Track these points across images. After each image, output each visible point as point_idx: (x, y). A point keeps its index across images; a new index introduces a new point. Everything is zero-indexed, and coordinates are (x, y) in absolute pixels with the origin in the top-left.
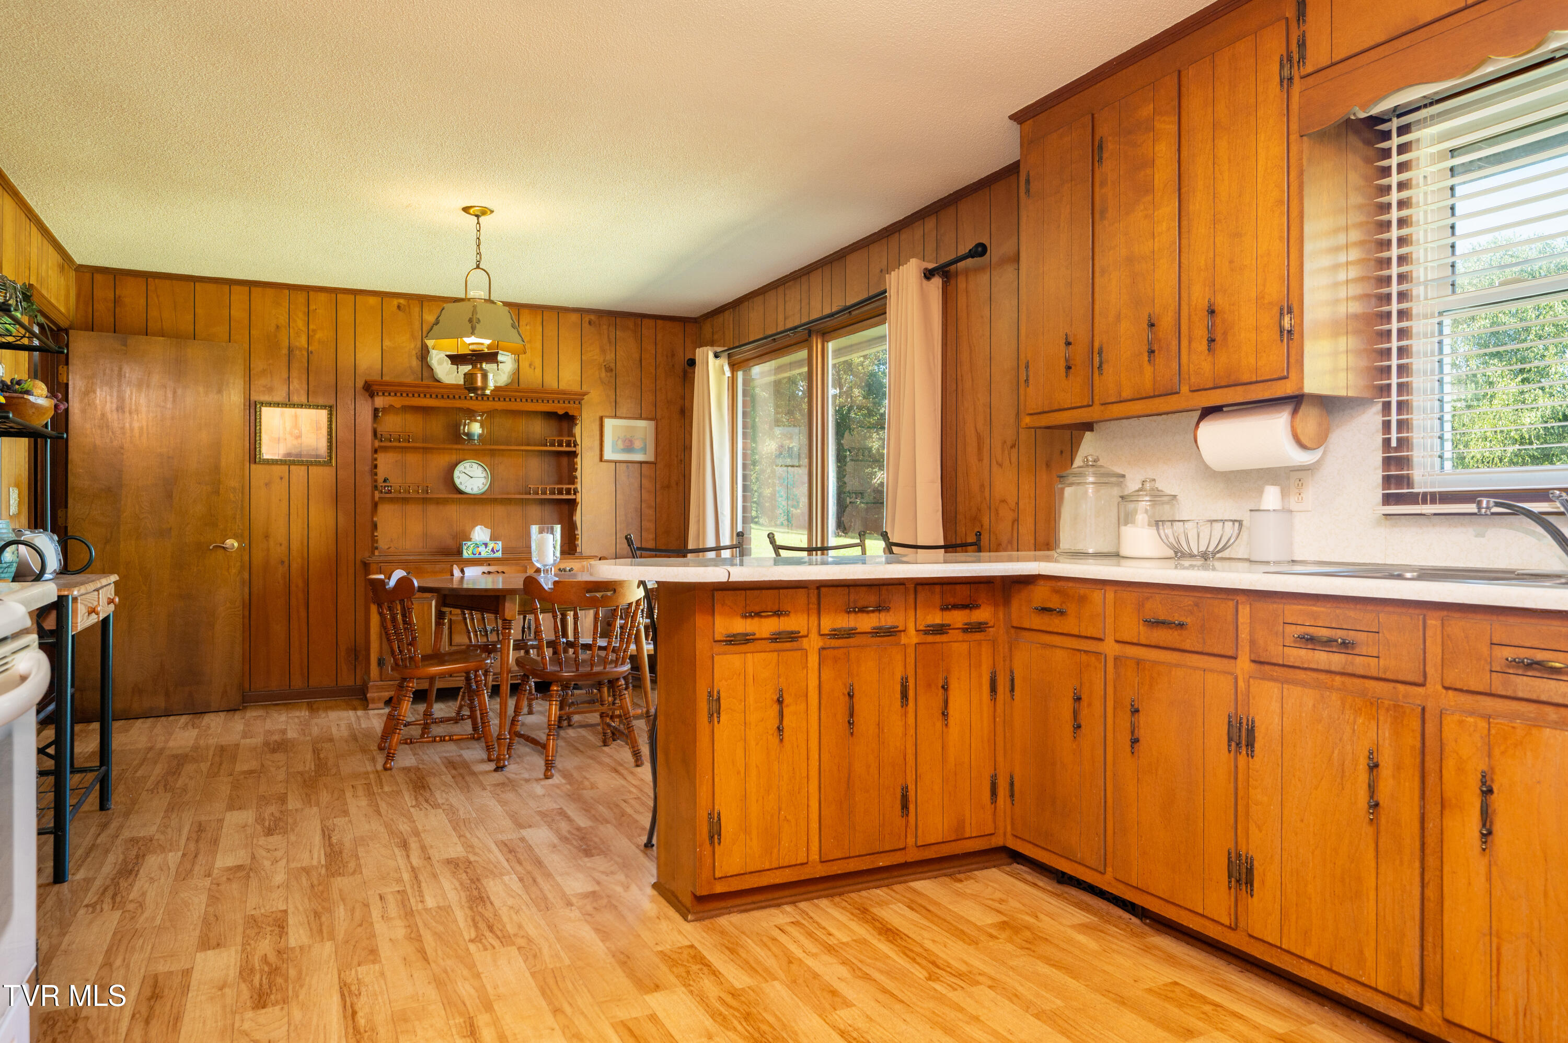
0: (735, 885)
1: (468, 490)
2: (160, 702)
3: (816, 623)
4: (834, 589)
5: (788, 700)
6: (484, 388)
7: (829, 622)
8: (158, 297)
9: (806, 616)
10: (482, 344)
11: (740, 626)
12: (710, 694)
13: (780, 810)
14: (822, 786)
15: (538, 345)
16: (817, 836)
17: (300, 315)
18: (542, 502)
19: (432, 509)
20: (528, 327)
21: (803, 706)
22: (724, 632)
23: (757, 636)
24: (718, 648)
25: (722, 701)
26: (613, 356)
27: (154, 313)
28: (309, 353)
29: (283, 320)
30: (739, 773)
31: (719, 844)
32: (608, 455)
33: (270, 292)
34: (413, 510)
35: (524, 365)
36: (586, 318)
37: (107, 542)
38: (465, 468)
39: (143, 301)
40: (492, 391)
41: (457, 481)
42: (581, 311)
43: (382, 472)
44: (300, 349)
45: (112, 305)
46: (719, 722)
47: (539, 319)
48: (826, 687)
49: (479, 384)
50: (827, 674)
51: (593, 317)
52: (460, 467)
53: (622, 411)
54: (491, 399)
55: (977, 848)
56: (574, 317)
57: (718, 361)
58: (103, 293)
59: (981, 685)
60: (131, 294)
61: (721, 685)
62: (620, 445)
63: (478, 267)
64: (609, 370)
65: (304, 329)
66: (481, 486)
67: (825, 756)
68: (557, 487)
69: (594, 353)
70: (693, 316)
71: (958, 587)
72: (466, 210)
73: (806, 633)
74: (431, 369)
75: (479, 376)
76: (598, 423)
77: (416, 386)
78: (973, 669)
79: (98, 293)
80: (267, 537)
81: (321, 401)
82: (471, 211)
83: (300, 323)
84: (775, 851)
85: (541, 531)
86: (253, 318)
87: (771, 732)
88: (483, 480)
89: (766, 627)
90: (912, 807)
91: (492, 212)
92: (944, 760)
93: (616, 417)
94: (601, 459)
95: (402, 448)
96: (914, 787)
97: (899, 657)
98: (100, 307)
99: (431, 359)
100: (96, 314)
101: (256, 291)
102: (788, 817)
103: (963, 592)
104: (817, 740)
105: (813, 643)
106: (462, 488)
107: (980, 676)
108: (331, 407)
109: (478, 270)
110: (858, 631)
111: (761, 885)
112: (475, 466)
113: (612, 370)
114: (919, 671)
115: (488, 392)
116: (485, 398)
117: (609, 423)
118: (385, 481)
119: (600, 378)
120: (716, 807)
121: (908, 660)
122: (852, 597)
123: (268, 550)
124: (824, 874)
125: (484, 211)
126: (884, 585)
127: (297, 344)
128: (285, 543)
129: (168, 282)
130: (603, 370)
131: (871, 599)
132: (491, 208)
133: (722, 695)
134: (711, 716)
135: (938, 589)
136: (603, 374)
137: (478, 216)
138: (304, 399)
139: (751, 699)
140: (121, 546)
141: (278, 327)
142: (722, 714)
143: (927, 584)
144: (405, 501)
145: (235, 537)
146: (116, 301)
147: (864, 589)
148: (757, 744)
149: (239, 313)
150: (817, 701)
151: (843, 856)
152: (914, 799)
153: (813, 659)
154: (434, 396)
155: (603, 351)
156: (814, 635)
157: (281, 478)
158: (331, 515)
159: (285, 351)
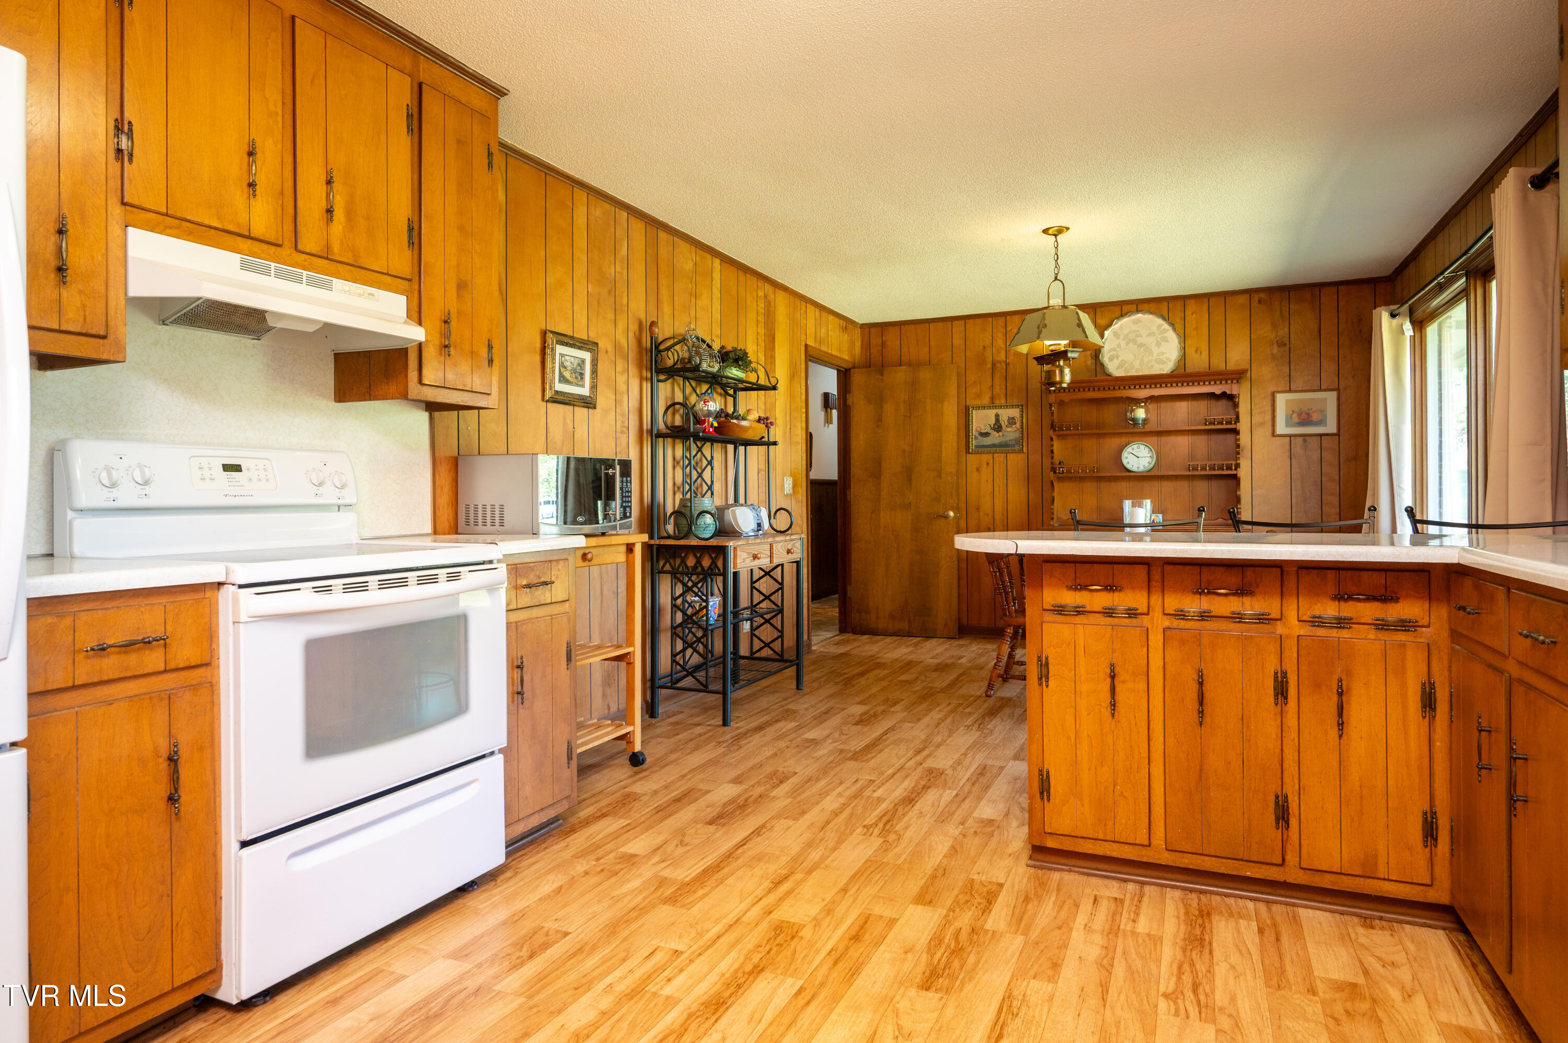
0: (1067, 845)
1: (1135, 469)
2: (904, 626)
3: (1160, 602)
4: (1180, 567)
5: (1122, 676)
6: (1061, 382)
7: (1173, 602)
8: (907, 338)
9: (1145, 594)
10: (1059, 344)
11: (1070, 598)
12: (1039, 659)
13: (1115, 785)
14: (1167, 771)
15: (1206, 331)
16: (1163, 822)
17: (1000, 335)
18: (1209, 477)
19: (1104, 485)
20: (1194, 316)
21: (1142, 686)
22: (1053, 602)
23: (1088, 609)
24: (1048, 617)
25: (1051, 667)
26: (1287, 330)
27: (905, 350)
28: (1007, 364)
29: (988, 342)
30: (1069, 738)
31: (1049, 801)
32: (1281, 428)
33: (978, 321)
34: (1089, 487)
35: (1190, 351)
36: (1256, 298)
37: (873, 512)
38: (1133, 449)
39: (898, 342)
40: (1069, 384)
41: (1125, 462)
42: (1248, 292)
43: (1057, 457)
44: (1000, 363)
45: (880, 348)
46: (1047, 686)
47: (1205, 307)
48: (1170, 669)
49: (1058, 379)
50: (1172, 654)
51: (1263, 295)
52: (1129, 449)
53: (1298, 383)
54: (1067, 391)
55: (1401, 896)
56: (1243, 299)
57: (1395, 321)
58: (876, 341)
59: (1404, 697)
60: (892, 338)
61: (1050, 652)
62: (1295, 419)
63: (1056, 279)
64: (1281, 344)
65: (1003, 346)
66: (1147, 465)
67: (1171, 741)
68: (1225, 463)
69: (1264, 331)
70: (1383, 275)
71: (1364, 574)
72: (1045, 231)
73: (1145, 611)
74: (1102, 365)
75: (1057, 372)
76: (1269, 398)
77: (1090, 381)
78: (1390, 678)
79: (873, 342)
80: (978, 509)
81: (1015, 402)
82: (1050, 232)
83: (1000, 342)
84: (1110, 824)
85: (1133, 506)
86: (967, 343)
87: (1105, 705)
88: (1149, 459)
89: (1098, 600)
90: (1293, 822)
91: (1068, 229)
92: (1342, 777)
93: (1290, 391)
94: (1273, 434)
95: (1079, 435)
96: (1296, 798)
97: (1273, 648)
98: (874, 350)
99: (1103, 357)
100: (872, 356)
101: (970, 322)
102: (1125, 794)
103: (1378, 579)
104: (1161, 723)
105: (1157, 622)
106: (1129, 467)
107: (1404, 685)
108: (1022, 406)
109: (1057, 282)
110: (1212, 614)
111: (1096, 852)
112: (1142, 447)
113: (1285, 345)
114: (1303, 668)
115: (1065, 385)
116: (1062, 391)
117: (1281, 399)
118: (1060, 463)
119: (1272, 354)
120: (1045, 766)
121: (1286, 654)
122: (1205, 577)
123: (979, 520)
124: (1170, 863)
125: (1060, 231)
126: (1248, 566)
127: (999, 359)
128: (990, 513)
129: (913, 326)
130: (1275, 346)
131: (1233, 579)
132: (1067, 226)
133: (1051, 661)
134: (1040, 679)
135: (1331, 575)
136: (1275, 350)
137: (1055, 235)
138: (1003, 401)
139: (1082, 669)
140: (881, 515)
141: (984, 347)
142: (1050, 679)
143: (1314, 568)
144: (1082, 479)
145: (952, 509)
146: (883, 345)
147: (1222, 569)
148: (1088, 714)
149: (958, 341)
150: (1162, 682)
151: (1194, 851)
152: (1297, 813)
153: (1156, 639)
154: (1096, 389)
155: (1275, 326)
156: (1157, 613)
157: (988, 464)
158: (1023, 491)
159: (989, 366)
